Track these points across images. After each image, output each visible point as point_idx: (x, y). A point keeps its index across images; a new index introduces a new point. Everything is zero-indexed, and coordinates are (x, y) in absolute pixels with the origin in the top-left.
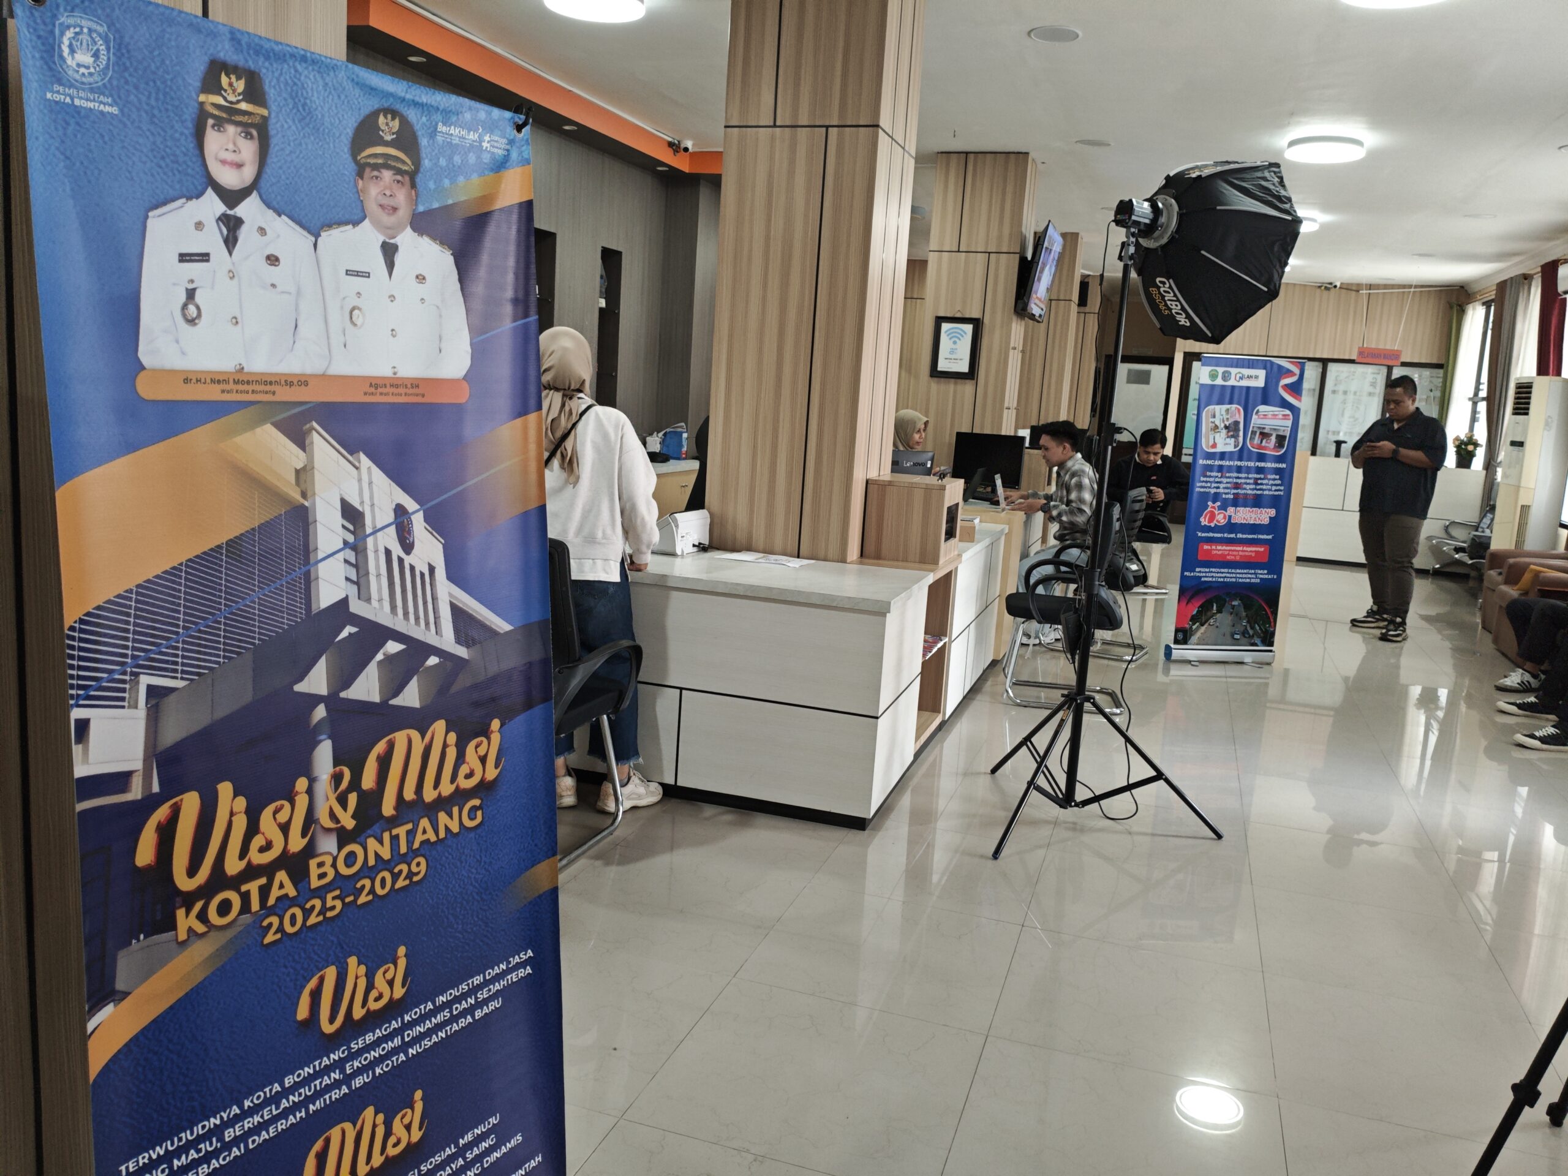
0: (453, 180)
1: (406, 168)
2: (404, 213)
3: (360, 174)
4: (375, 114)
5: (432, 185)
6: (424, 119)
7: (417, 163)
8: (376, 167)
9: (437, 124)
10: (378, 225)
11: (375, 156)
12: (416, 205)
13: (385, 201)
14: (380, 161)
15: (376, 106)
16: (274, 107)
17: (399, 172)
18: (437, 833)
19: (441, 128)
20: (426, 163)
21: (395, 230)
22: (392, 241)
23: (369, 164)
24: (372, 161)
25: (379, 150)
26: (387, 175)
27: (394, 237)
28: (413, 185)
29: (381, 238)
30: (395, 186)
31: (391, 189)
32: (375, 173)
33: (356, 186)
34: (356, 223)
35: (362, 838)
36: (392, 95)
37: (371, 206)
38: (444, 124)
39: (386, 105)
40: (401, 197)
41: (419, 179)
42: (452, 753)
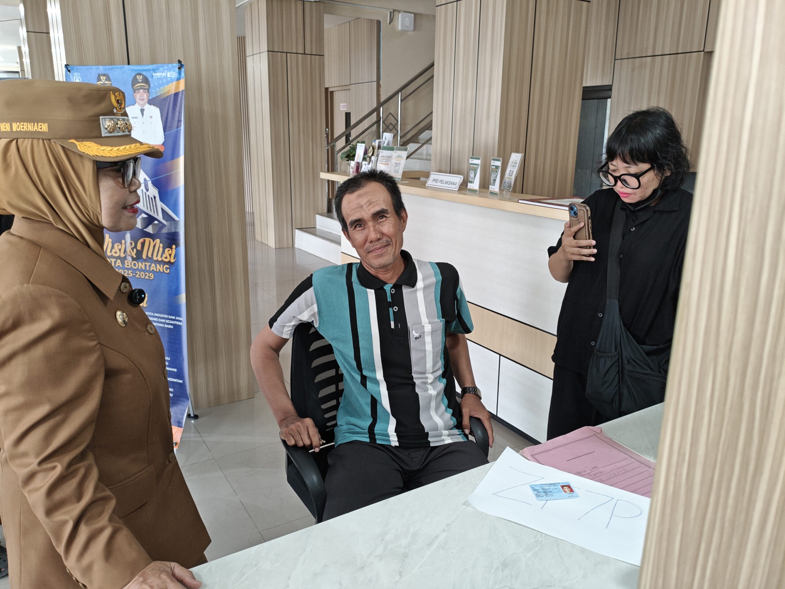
0: (159, 88)
1: (146, 88)
2: (146, 100)
3: (135, 92)
4: (136, 76)
5: (153, 91)
6: (148, 73)
7: (149, 86)
8: (138, 89)
9: (152, 74)
10: (140, 104)
11: (138, 86)
12: (149, 97)
13: (141, 98)
14: (139, 87)
15: (135, 74)
16: (112, 81)
17: (145, 89)
18: (156, 270)
19: (154, 74)
20: (152, 85)
21: (143, 105)
22: (143, 108)
23: (136, 89)
24: (137, 88)
25: (139, 85)
26: (141, 91)
27: (143, 107)
28: (148, 92)
29: (140, 108)
30: (144, 93)
31: (142, 94)
32: (138, 91)
33: (133, 95)
34: (134, 105)
35: (138, 261)
36: (137, 70)
37: (137, 100)
38: (155, 73)
39: (137, 73)
40: (145, 96)
41: (150, 90)
42: (161, 250)
